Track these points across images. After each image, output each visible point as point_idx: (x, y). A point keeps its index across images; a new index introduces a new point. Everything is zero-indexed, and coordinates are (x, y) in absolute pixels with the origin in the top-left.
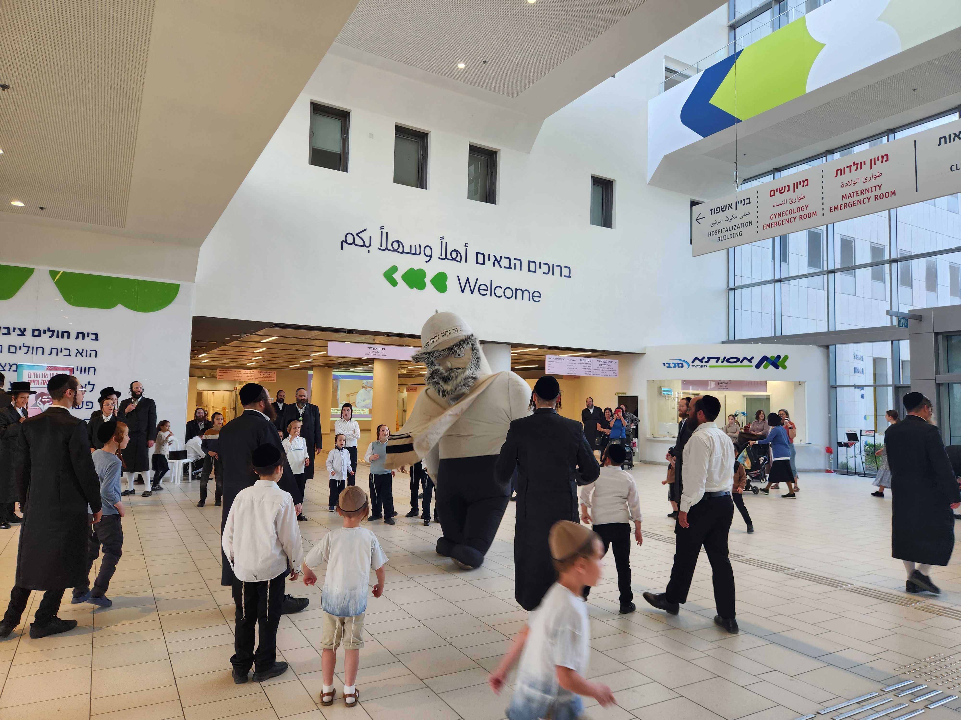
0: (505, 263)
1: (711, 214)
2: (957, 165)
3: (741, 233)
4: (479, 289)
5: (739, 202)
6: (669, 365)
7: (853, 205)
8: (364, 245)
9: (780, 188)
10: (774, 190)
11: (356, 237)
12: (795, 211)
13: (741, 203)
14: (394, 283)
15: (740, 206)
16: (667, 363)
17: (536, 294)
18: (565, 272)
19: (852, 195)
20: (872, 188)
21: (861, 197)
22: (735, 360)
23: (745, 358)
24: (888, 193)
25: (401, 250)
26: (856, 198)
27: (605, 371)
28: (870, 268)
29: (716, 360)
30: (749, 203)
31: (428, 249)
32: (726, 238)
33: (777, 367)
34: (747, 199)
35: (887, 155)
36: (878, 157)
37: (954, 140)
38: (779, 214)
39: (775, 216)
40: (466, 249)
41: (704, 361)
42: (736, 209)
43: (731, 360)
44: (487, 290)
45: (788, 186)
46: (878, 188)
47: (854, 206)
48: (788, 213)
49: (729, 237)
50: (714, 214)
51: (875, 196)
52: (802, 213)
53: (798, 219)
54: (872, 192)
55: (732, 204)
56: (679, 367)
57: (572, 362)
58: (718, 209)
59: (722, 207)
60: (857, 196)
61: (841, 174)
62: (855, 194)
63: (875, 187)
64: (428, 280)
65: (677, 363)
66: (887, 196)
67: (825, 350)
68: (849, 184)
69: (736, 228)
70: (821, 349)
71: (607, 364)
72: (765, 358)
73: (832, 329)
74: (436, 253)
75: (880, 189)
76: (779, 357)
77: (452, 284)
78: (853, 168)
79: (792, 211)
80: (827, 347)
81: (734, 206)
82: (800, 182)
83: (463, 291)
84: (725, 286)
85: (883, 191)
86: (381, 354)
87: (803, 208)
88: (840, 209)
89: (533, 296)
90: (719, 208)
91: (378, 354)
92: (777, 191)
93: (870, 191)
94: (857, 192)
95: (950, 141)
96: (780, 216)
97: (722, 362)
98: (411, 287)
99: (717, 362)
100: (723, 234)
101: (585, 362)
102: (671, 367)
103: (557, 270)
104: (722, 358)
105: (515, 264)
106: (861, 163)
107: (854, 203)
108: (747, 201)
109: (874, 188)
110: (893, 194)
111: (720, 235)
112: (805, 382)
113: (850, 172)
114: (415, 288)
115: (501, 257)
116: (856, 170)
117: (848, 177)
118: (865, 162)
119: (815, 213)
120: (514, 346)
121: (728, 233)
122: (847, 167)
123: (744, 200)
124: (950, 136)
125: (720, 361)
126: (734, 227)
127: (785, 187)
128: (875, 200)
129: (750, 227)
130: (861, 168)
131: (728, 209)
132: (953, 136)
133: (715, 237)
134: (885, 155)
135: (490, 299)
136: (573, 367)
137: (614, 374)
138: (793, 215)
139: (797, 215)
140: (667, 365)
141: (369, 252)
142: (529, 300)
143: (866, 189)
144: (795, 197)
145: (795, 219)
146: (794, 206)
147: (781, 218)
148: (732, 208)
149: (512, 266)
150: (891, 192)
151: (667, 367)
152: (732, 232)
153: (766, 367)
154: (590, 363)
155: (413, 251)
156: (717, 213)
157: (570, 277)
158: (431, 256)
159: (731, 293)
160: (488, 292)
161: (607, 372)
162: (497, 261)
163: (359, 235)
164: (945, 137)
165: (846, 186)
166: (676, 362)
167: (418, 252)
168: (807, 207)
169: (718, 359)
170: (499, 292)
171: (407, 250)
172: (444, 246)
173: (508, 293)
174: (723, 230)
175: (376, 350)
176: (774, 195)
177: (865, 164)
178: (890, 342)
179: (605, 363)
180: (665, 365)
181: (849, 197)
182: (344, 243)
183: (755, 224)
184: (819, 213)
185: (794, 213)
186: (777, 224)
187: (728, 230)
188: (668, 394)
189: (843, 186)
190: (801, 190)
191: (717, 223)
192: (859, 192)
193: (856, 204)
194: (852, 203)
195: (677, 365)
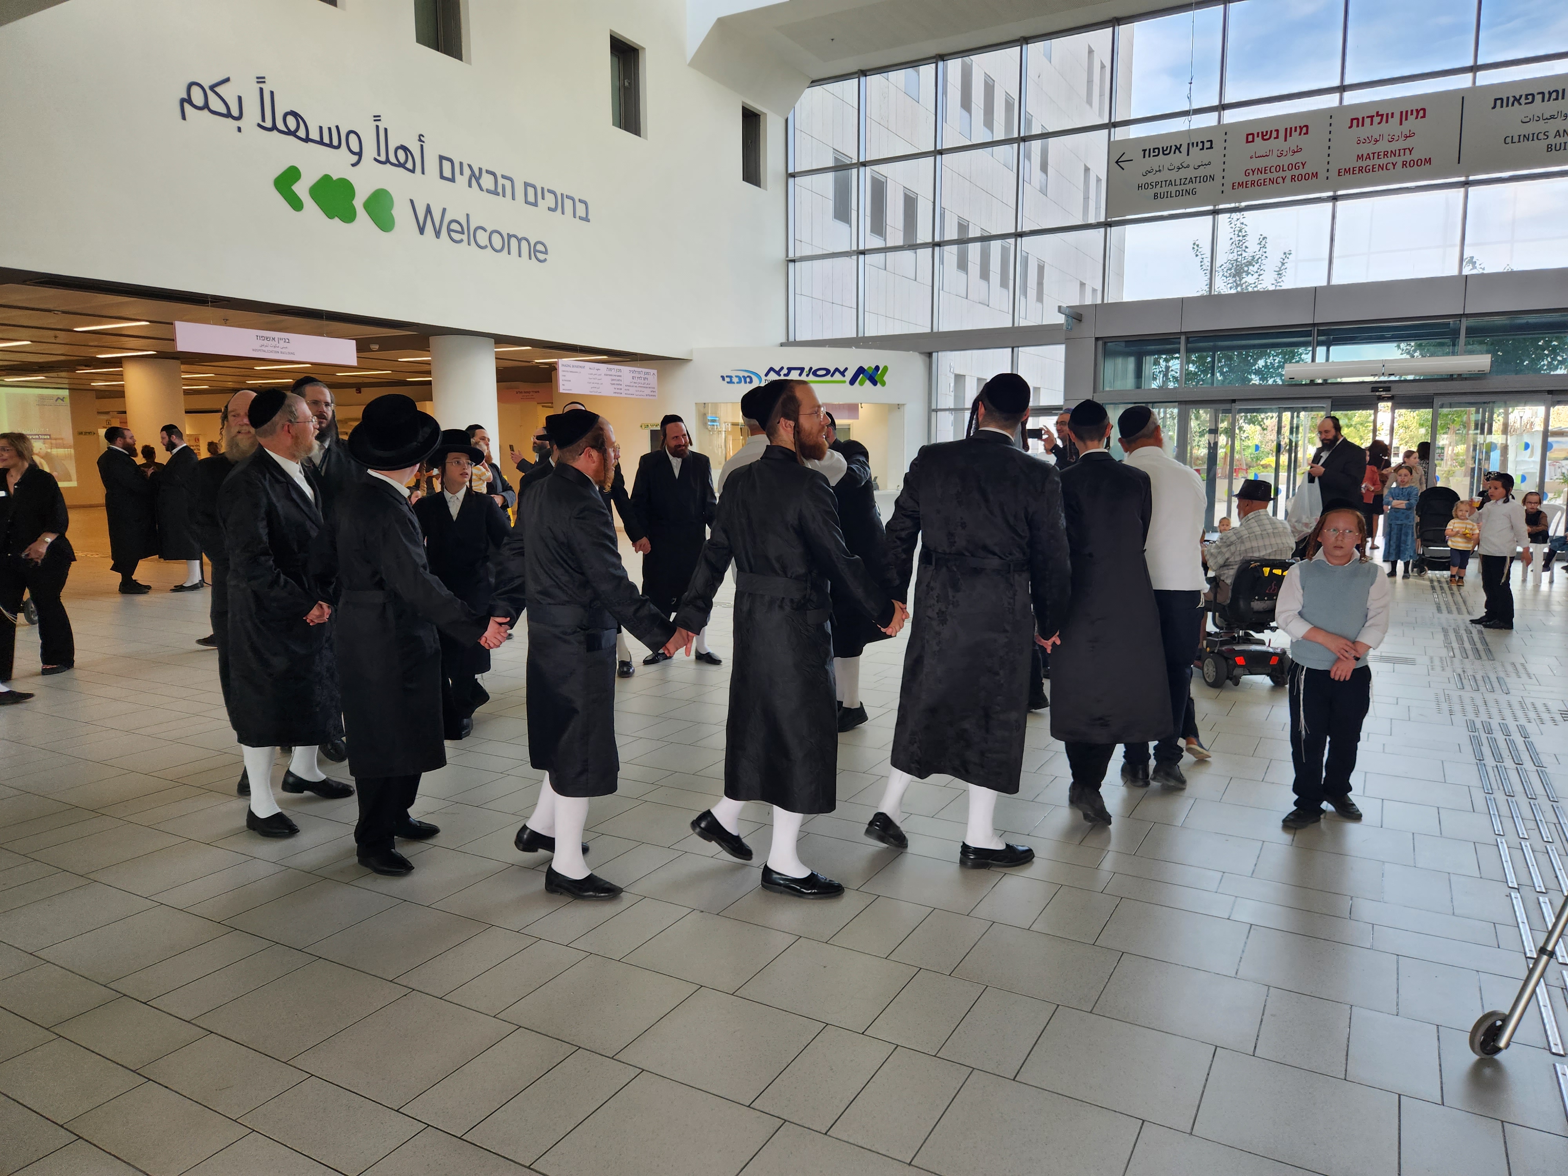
0: (487, 181)
1: (1144, 157)
2: (1512, 137)
3: (1194, 190)
4: (449, 230)
5: (1193, 143)
6: (731, 380)
7: (1371, 170)
8: (229, 115)
9: (1262, 133)
10: (1253, 134)
11: (209, 93)
12: (1286, 168)
13: (1197, 146)
14: (296, 204)
15: (1194, 150)
16: (727, 376)
17: (540, 247)
18: (581, 210)
19: (1371, 156)
20: (1399, 150)
21: (1383, 161)
22: (824, 372)
23: (837, 370)
24: (1421, 160)
25: (302, 133)
26: (1377, 162)
27: (640, 389)
29: (799, 371)
30: (1211, 147)
31: (353, 138)
32: (1169, 196)
33: (875, 383)
34: (1208, 141)
35: (1424, 110)
36: (1412, 111)
37: (1513, 105)
38: (1258, 169)
39: (1253, 172)
40: (422, 146)
41: (782, 373)
42: (1188, 155)
43: (819, 373)
44: (462, 233)
45: (1277, 131)
46: (1407, 151)
47: (1373, 171)
48: (1273, 169)
49: (1173, 195)
50: (1149, 156)
51: (1403, 162)
52: (1294, 172)
53: (1288, 179)
54: (1399, 156)
55: (1181, 145)
56: (745, 382)
57: (595, 372)
58: (1157, 151)
59: (1163, 148)
60: (1378, 158)
61: (1358, 126)
62: (1376, 155)
63: (1405, 149)
64: (358, 203)
65: (744, 377)
66: (1419, 164)
67: (927, 359)
68: (1368, 141)
69: (1187, 182)
70: (923, 357)
71: (642, 376)
72: (861, 370)
73: (935, 330)
74: (369, 151)
75: (1410, 154)
76: (877, 368)
77: (401, 213)
78: (1377, 119)
79: (1279, 168)
80: (930, 355)
81: (1184, 149)
82: (1296, 128)
83: (422, 230)
84: (783, 255)
85: (1415, 156)
86: (283, 350)
87: (1297, 165)
88: (1353, 174)
89: (535, 251)
90: (1158, 148)
91: (276, 349)
92: (1258, 136)
93: (1397, 154)
94: (1378, 153)
95: (1507, 105)
96: (1261, 173)
97: (807, 375)
98: (331, 217)
99: (800, 375)
100: (1165, 189)
101: (613, 373)
102: (734, 383)
103: (568, 203)
104: (807, 369)
105: (504, 186)
106: (1387, 115)
107: (1373, 168)
108: (1207, 145)
109: (1402, 151)
111: (1158, 190)
112: (904, 405)
113: (1372, 124)
114: (336, 219)
115: (480, 169)
116: (1379, 123)
117: (1368, 130)
118: (1393, 114)
119: (1315, 175)
120: (500, 340)
121: (1173, 189)
122: (1368, 117)
123: (1203, 142)
124: (1508, 98)
125: (805, 373)
126: (1183, 181)
127: (1271, 131)
128: (1403, 167)
129: (1210, 184)
130: (1387, 122)
131: (1175, 153)
132: (1511, 100)
133: (1151, 192)
134: (1421, 109)
135: (466, 250)
136: (596, 381)
137: (652, 393)
138: (1281, 174)
139: (1288, 174)
140: (728, 379)
141: (239, 129)
142: (530, 259)
143: (1392, 151)
144: (1286, 149)
145: (1284, 180)
146: (1285, 161)
147: (1263, 176)
148: (1180, 152)
149: (500, 190)
150: (1426, 159)
151: (728, 382)
152: (1180, 188)
153: (861, 384)
154: (619, 374)
155: (326, 140)
156: (1154, 156)
157: (588, 221)
158: (360, 154)
159: (791, 265)
160: (465, 237)
161: (643, 389)
162: (475, 177)
163: (217, 89)
164: (1502, 99)
165: (1363, 143)
166: (741, 374)
167: (335, 143)
168: (1303, 165)
169: (802, 370)
170: (482, 238)
171: (314, 135)
172: (382, 135)
173: (497, 241)
174: (1164, 183)
175: (273, 343)
176: (1253, 141)
177: (1392, 117)
178: (1010, 350)
179: (639, 376)
180: (724, 379)
181: (1366, 158)
182: (186, 105)
183: (1218, 180)
184: (1322, 175)
185: (1283, 171)
186: (1256, 184)
187: (1173, 184)
188: (714, 425)
189: (1359, 142)
190: (1296, 140)
191: (1154, 172)
192: (1382, 154)
193: (1376, 169)
194: (1371, 168)
195: (743, 379)
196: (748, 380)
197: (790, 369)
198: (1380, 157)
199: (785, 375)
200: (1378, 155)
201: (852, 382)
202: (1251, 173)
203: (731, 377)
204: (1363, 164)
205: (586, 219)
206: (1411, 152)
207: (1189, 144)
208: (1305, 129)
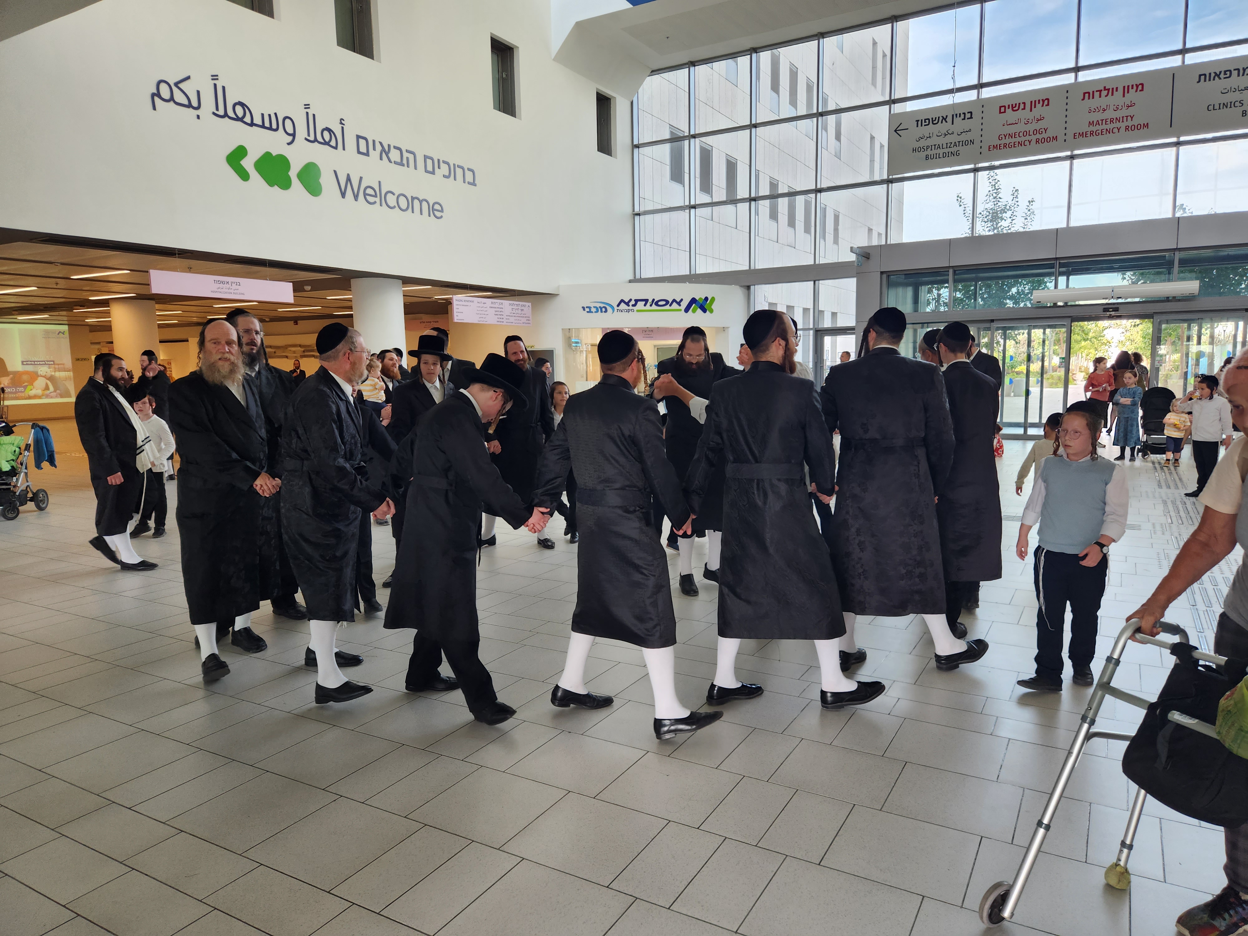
0: (395, 155)
1: (917, 126)
2: (1214, 105)
3: (958, 152)
4: (365, 195)
5: (956, 115)
6: (590, 310)
7: (1100, 134)
8: (190, 106)
9: (1012, 105)
10: (1005, 106)
11: (175, 89)
13: (960, 116)
14: (244, 175)
15: (957, 120)
16: (587, 307)
17: (437, 207)
18: (469, 177)
19: (1100, 122)
20: (1123, 117)
21: (1110, 126)
22: (664, 303)
23: (674, 301)
24: (1141, 125)
25: (248, 119)
26: (1104, 127)
27: (518, 318)
29: (644, 302)
30: (971, 118)
31: (288, 123)
32: (938, 157)
33: (704, 311)
34: (968, 113)
35: (1142, 85)
36: (1133, 86)
37: (1214, 79)
38: (1009, 134)
39: (1005, 137)
40: (343, 128)
41: (631, 304)
42: (953, 124)
43: (660, 303)
44: (376, 196)
45: (1024, 103)
46: (1129, 118)
47: (1102, 134)
48: (1021, 134)
49: (941, 156)
50: (922, 126)
51: (1126, 126)
52: (1038, 136)
53: (1034, 142)
54: (1123, 122)
55: (947, 116)
56: (602, 312)
57: (482, 305)
58: (927, 121)
59: (932, 118)
60: (1106, 124)
61: (1089, 98)
62: (1104, 122)
63: (1127, 116)
64: (293, 173)
65: (600, 307)
66: (1139, 128)
67: (747, 291)
68: (1098, 110)
69: (952, 146)
70: (742, 289)
72: (693, 301)
73: (752, 268)
74: (301, 132)
75: (1132, 120)
76: (706, 299)
77: (327, 181)
78: (1104, 93)
79: (1026, 133)
80: (748, 288)
81: (949, 119)
82: (1039, 101)
83: (343, 195)
84: (630, 210)
85: (1135, 122)
86: (235, 291)
87: (1041, 130)
88: (1086, 137)
89: (434, 210)
90: (929, 119)
91: (230, 291)
92: (1009, 108)
93: (1121, 120)
94: (1106, 120)
95: (1210, 80)
96: (1012, 137)
97: (651, 305)
98: (271, 184)
99: (645, 305)
100: (934, 152)
101: (496, 305)
102: (592, 312)
103: (459, 172)
104: (650, 301)
105: (407, 158)
106: (1113, 89)
107: (1102, 132)
108: (968, 115)
109: (1125, 118)
111: (929, 152)
112: (728, 328)
113: (1100, 97)
114: (276, 186)
115: (389, 146)
116: (1106, 96)
117: (1097, 102)
118: (1117, 88)
119: (1055, 138)
120: (406, 281)
121: (941, 151)
122: (1097, 91)
123: (964, 114)
124: (1210, 74)
125: (649, 304)
126: (949, 145)
127: (1019, 104)
128: (1126, 131)
129: (970, 147)
130: (1112, 94)
131: (942, 122)
132: (1213, 75)
133: (923, 154)
134: (1140, 84)
135: (378, 210)
136: (484, 312)
137: (528, 322)
138: (1028, 138)
139: (1034, 138)
140: (587, 310)
141: (198, 117)
142: (429, 216)
143: (1116, 118)
144: (1031, 117)
145: (1030, 142)
146: (1031, 127)
147: (1013, 140)
148: (946, 122)
149: (405, 162)
150: (1144, 124)
151: (588, 312)
152: (946, 150)
153: (694, 312)
154: (501, 306)
155: (267, 124)
156: (925, 125)
157: (475, 185)
158: (293, 135)
159: (637, 218)
160: (377, 200)
161: (520, 318)
162: (385, 152)
163: (180, 85)
164: (1205, 75)
165: (1094, 112)
166: (598, 305)
167: (274, 126)
168: (1046, 131)
169: (646, 301)
170: (392, 200)
171: (258, 120)
172: (311, 120)
173: (403, 203)
174: (933, 147)
175: (228, 286)
176: (1005, 112)
177: (1117, 91)
178: (812, 283)
179: (517, 308)
180: (584, 310)
181: (1096, 124)
182: (156, 99)
183: (977, 143)
184: (1061, 138)
185: (1029, 135)
186: (1007, 146)
187: (941, 148)
188: (577, 346)
189: (1090, 111)
190: (1039, 110)
191: (925, 138)
192: (1109, 120)
193: (1104, 133)
194: (1100, 132)
195: (599, 309)
196: (604, 310)
197: (637, 301)
198: (1107, 123)
199: (633, 305)
201: (687, 310)
203: (590, 308)
204: (1094, 129)
205: (473, 184)
206: (1132, 118)
207: (953, 115)
208: (1046, 101)
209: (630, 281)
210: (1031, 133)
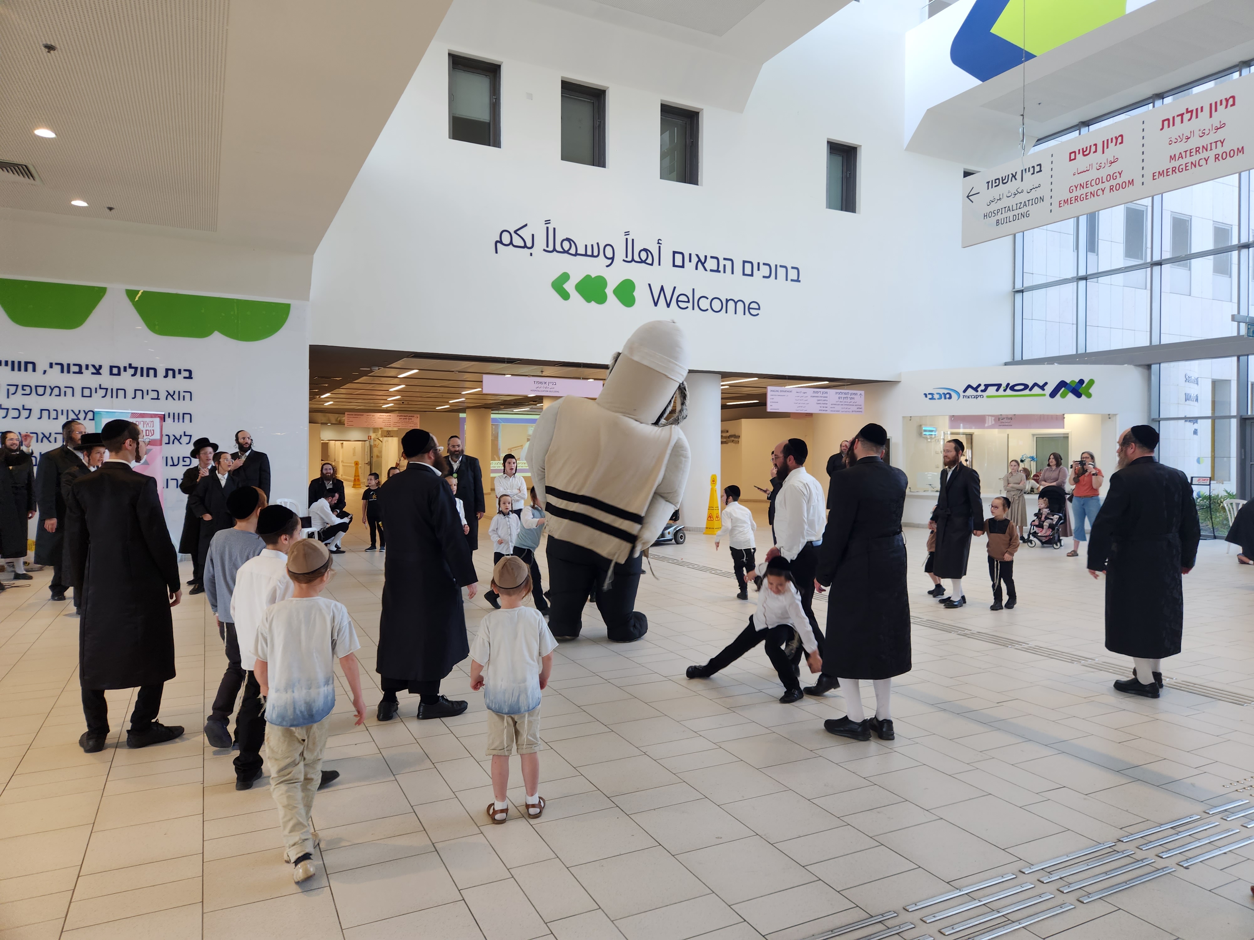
0: (711, 264)
1: (988, 189)
3: (1028, 213)
4: (677, 301)
5: (1026, 170)
6: (933, 397)
7: (1184, 169)
8: (525, 246)
9: (1083, 149)
10: (1075, 152)
11: (514, 235)
13: (1029, 171)
14: (565, 296)
15: (1027, 176)
16: (929, 394)
17: (754, 305)
18: (793, 274)
19: (1184, 154)
20: (1211, 143)
21: (1196, 158)
22: (1022, 387)
23: (1035, 385)
24: (1233, 150)
25: (573, 251)
26: (1189, 159)
27: (846, 407)
28: (1211, 257)
29: (996, 387)
30: (1040, 171)
31: (609, 249)
32: (1008, 221)
33: (1079, 395)
34: (1038, 165)
35: (1233, 97)
36: (1221, 101)
38: (1081, 185)
40: (660, 247)
41: (979, 389)
42: (1022, 181)
43: (1016, 388)
44: (688, 302)
45: (1096, 145)
46: (1219, 144)
47: (1186, 170)
48: (1093, 183)
49: (1011, 219)
50: (992, 187)
51: (1216, 155)
52: (1113, 182)
53: (1107, 190)
54: (1211, 150)
55: (1016, 173)
56: (945, 398)
57: (802, 394)
58: (997, 181)
59: (1002, 178)
60: (1191, 156)
61: (1169, 126)
62: (1188, 153)
63: (1216, 142)
64: (609, 291)
65: (944, 393)
66: (1232, 155)
67: (1146, 371)
68: (1179, 140)
69: (1022, 206)
70: (1140, 369)
71: (849, 396)
72: (1062, 384)
73: (1155, 342)
74: (620, 254)
75: (1222, 146)
76: (1081, 382)
77: (641, 295)
78: (1187, 116)
79: (1099, 181)
80: (1149, 367)
81: (1018, 176)
82: (1112, 139)
83: (656, 304)
84: (1009, 288)
85: (1227, 148)
86: (551, 390)
87: (1115, 175)
88: (1167, 175)
89: (749, 308)
90: (998, 179)
91: (547, 389)
92: (1079, 153)
93: (1209, 149)
94: (1191, 150)
96: (1083, 188)
97: (1005, 390)
98: (588, 301)
99: (997, 390)
100: (1004, 215)
101: (819, 395)
102: (935, 399)
103: (781, 272)
104: (1004, 385)
105: (725, 266)
106: (1197, 109)
107: (1186, 167)
108: (1037, 169)
109: (1214, 145)
110: (1240, 152)
111: (999, 217)
112: (1116, 415)
113: (1182, 122)
114: (593, 302)
115: (706, 257)
116: (1189, 120)
117: (1179, 129)
118: (1202, 108)
119: (1131, 182)
120: (725, 375)
121: (1010, 214)
122: (1178, 116)
123: (1033, 167)
125: (1002, 389)
126: (1019, 205)
127: (1090, 146)
128: (1216, 161)
129: (1041, 204)
130: (1197, 117)
131: (1011, 181)
133: (994, 220)
134: (1231, 97)
135: (692, 314)
136: (803, 402)
137: (859, 410)
138: (1101, 186)
139: (1107, 185)
140: (930, 396)
141: (531, 254)
142: (744, 314)
143: (1203, 147)
144: (1104, 161)
145: (1103, 191)
146: (1103, 173)
147: (1084, 191)
148: (1016, 179)
149: (721, 268)
150: (1238, 149)
151: (930, 399)
152: (1016, 212)
153: (1063, 396)
154: (825, 395)
155: (589, 253)
156: (996, 186)
157: (799, 281)
158: (612, 259)
159: (1018, 296)
160: (690, 305)
161: (849, 407)
162: (702, 262)
163: (518, 232)
165: (1175, 143)
166: (942, 391)
167: (596, 253)
168: (1120, 174)
169: (999, 386)
170: (705, 304)
171: (581, 251)
172: (629, 244)
173: (717, 305)
174: (1003, 210)
175: (545, 386)
176: (1075, 159)
177: (1202, 111)
178: (1235, 359)
179: (846, 396)
180: (926, 396)
181: (1179, 157)
182: (498, 244)
183: (1047, 200)
184: (1138, 182)
185: (1102, 183)
186: (1079, 199)
187: (1011, 210)
189: (1171, 142)
190: (1113, 150)
191: (996, 200)
192: (1194, 151)
193: (1189, 168)
194: (1184, 167)
195: (943, 396)
196: (948, 396)
197: (987, 386)
198: (1192, 154)
199: (982, 391)
200: (1191, 153)
201: (1053, 395)
202: (1075, 189)
203: (932, 394)
204: (1176, 164)
205: (798, 281)
206: (1222, 143)
207: (1022, 171)
208: (1120, 139)
209: (1006, 364)
210: (1104, 180)
